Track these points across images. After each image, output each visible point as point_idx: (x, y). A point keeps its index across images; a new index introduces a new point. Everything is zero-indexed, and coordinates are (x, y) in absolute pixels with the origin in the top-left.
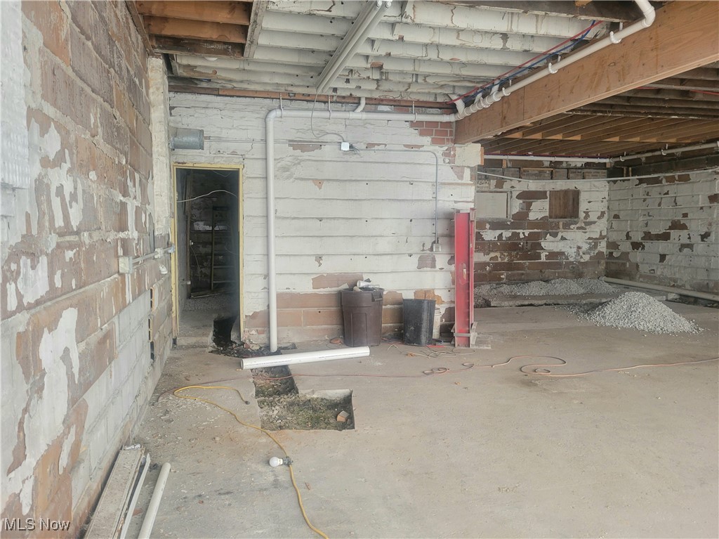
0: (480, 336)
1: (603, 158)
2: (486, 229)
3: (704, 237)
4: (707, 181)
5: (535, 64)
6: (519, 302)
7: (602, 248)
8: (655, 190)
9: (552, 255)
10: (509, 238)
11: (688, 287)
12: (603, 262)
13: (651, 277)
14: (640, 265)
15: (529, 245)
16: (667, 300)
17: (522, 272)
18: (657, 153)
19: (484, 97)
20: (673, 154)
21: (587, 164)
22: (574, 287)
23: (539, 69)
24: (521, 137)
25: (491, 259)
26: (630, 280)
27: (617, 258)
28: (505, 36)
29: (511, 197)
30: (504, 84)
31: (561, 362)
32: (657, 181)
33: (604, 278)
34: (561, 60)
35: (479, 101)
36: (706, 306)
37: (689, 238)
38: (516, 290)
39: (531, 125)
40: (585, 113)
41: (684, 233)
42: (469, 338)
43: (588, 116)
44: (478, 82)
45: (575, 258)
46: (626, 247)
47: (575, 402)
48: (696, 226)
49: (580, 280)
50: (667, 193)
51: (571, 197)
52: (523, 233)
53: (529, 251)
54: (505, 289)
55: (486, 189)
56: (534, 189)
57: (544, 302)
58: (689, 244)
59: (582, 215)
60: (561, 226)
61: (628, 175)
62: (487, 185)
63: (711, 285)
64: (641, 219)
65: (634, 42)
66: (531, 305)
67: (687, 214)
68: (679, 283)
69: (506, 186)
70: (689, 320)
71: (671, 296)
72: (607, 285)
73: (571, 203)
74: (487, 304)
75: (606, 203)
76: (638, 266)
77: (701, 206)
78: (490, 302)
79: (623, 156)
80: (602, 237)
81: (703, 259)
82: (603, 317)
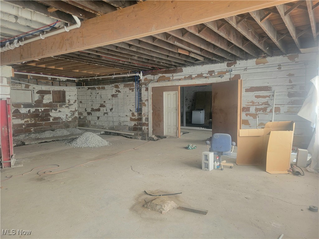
0: (17, 160)
1: (74, 78)
2: (21, 107)
3: (111, 109)
4: (110, 89)
5: (34, 33)
6: (40, 141)
7: (76, 114)
8: (94, 92)
9: (55, 119)
10: (34, 112)
11: (107, 128)
12: (77, 120)
13: (95, 126)
14: (91, 121)
15: (44, 115)
16: (101, 134)
17: (42, 127)
18: (94, 78)
19: (10, 44)
20: (99, 79)
21: (67, 80)
22: (65, 132)
23: (36, 36)
24: (35, 66)
25: (25, 122)
26: (88, 127)
27: (82, 119)
28: (16, 17)
29: (34, 93)
30: (20, 39)
31: (57, 166)
32: (94, 89)
33: (78, 127)
34: (46, 33)
35: (8, 46)
36: (113, 135)
37: (106, 110)
38: (39, 136)
39: (39, 61)
40: (62, 59)
41: (105, 108)
42: (10, 162)
43: (63, 60)
44: (5, 36)
45: (65, 120)
46: (85, 114)
47: (62, 183)
48: (108, 106)
49: (68, 129)
50: (98, 93)
51: (62, 94)
52: (41, 109)
53: (44, 117)
54: (33, 136)
55: (20, 89)
56: (44, 90)
57: (52, 140)
58: (106, 113)
59: (67, 101)
60: (58, 106)
61: (84, 86)
62: (20, 87)
63: (114, 127)
64: (90, 103)
65: (74, 33)
66: (46, 142)
67: (105, 101)
68: (104, 127)
69: (31, 88)
70: (107, 141)
71: (102, 132)
72: (79, 130)
73: (62, 96)
74: (23, 144)
75: (76, 97)
76: (90, 121)
77: (109, 98)
78: (25, 143)
79: (81, 78)
80: (76, 111)
81: (111, 118)
82: (76, 144)
